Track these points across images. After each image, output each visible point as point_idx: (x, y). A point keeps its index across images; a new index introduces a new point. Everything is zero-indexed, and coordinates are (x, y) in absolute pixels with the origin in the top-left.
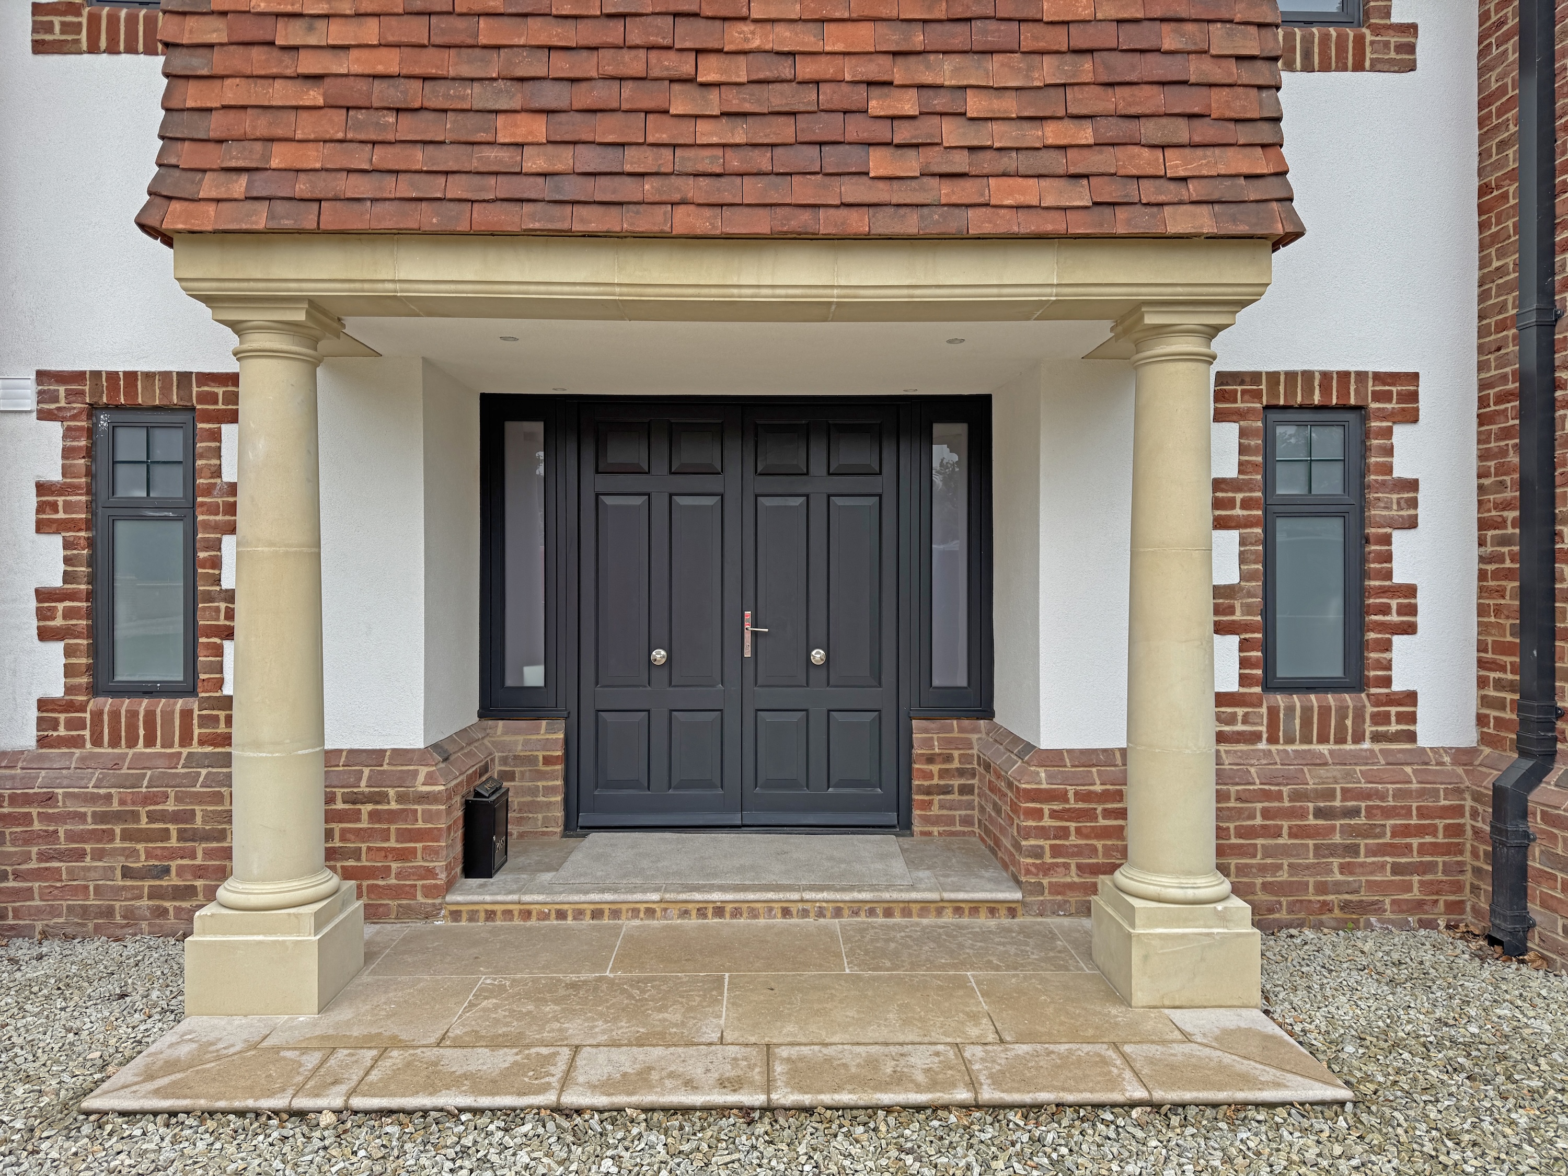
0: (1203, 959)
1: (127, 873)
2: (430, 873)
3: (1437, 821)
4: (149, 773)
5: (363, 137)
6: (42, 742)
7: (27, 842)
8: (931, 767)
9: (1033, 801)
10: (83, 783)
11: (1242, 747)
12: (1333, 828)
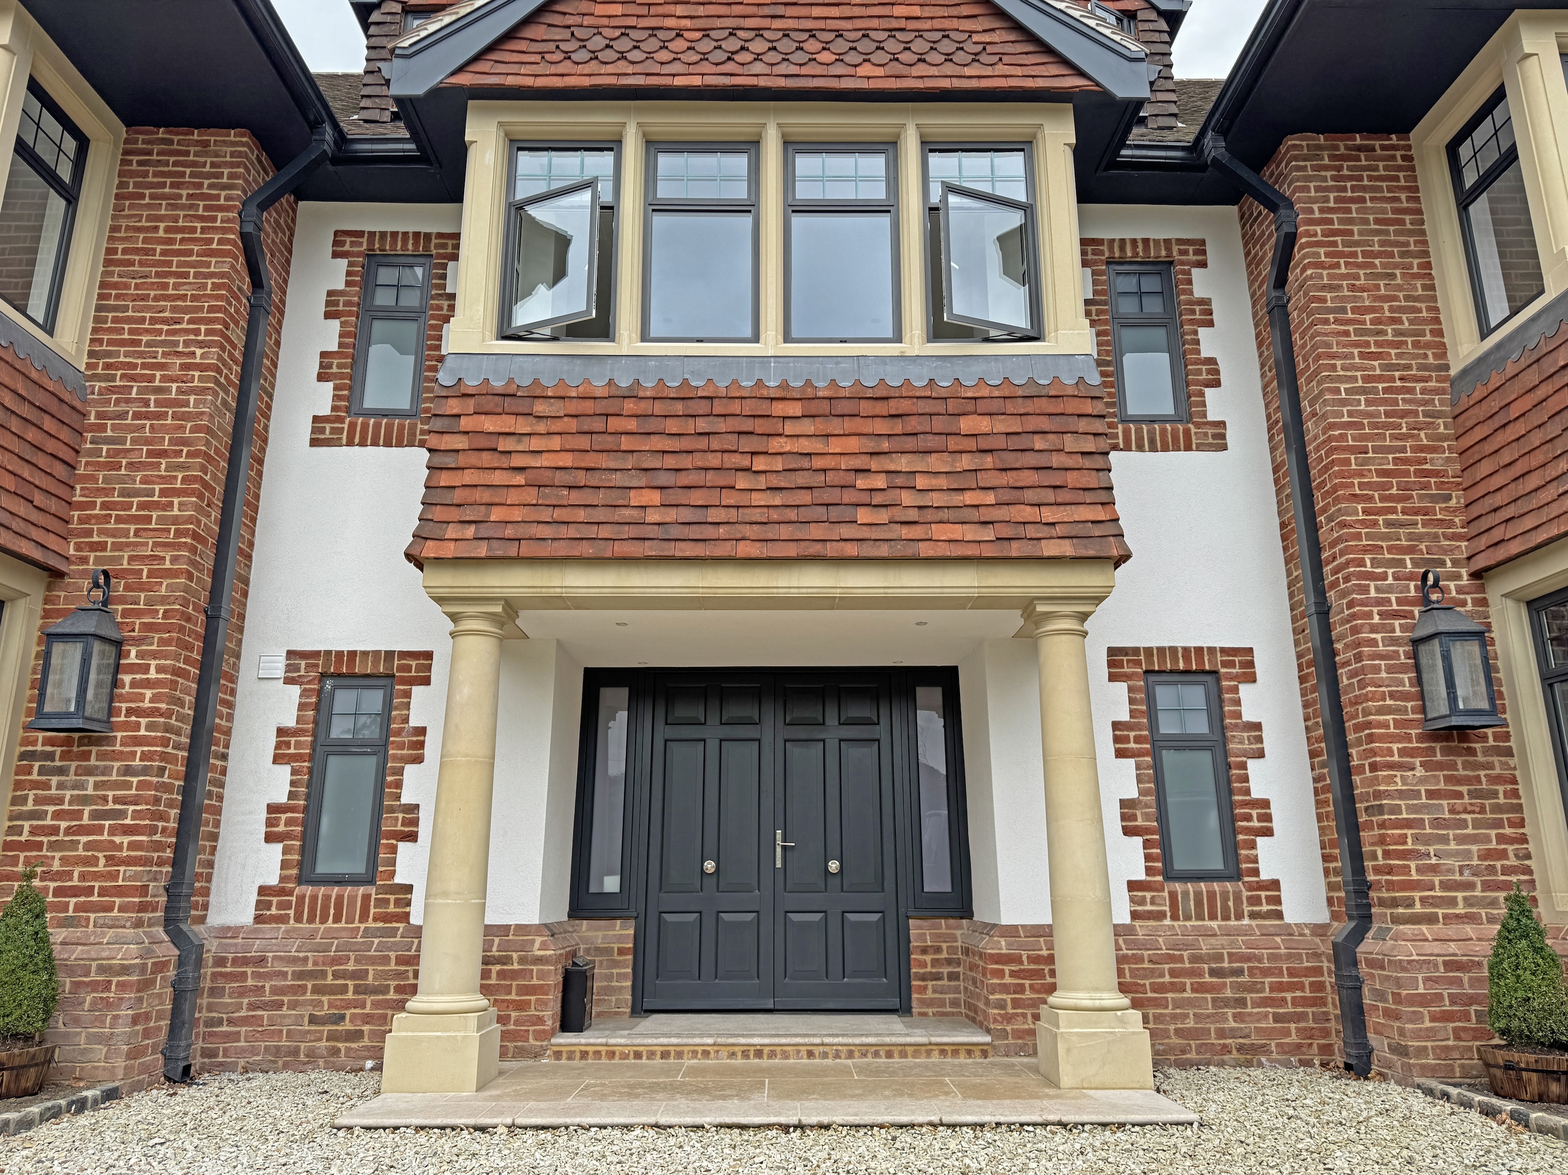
0: (1109, 1052)
1: (313, 1020)
2: (540, 1020)
3: (1303, 979)
4: (336, 942)
5: (548, 503)
6: (258, 919)
7: (241, 995)
8: (924, 957)
9: (997, 963)
10: (288, 949)
11: (1152, 923)
12: (1225, 984)
